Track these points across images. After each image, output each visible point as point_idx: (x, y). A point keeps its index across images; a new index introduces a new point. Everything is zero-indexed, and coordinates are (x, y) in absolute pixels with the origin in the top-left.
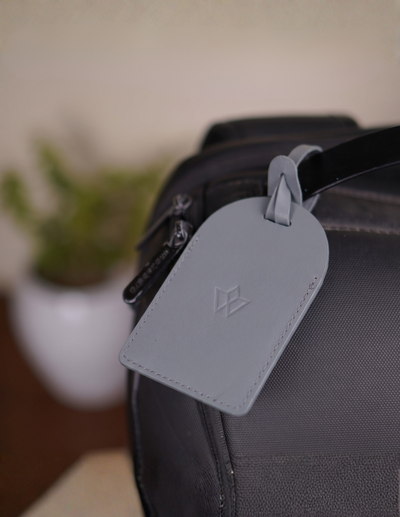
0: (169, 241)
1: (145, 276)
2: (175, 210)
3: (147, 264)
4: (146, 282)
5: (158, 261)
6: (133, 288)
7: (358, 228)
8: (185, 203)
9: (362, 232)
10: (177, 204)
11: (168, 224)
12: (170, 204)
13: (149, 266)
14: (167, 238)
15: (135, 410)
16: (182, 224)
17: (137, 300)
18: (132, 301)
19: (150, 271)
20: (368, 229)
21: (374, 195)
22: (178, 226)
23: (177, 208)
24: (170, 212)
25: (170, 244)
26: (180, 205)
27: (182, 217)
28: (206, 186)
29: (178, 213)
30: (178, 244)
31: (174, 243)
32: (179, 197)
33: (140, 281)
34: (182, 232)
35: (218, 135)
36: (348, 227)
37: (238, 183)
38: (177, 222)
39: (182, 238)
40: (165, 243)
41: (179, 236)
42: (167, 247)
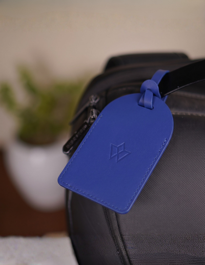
0: (87, 119)
1: (74, 139)
2: (90, 104)
3: (76, 132)
4: (75, 142)
5: (81, 131)
6: (68, 145)
7: (189, 113)
8: (96, 99)
9: (192, 115)
10: (92, 100)
11: (87, 111)
12: (88, 100)
13: (76, 134)
14: (86, 118)
16: (94, 111)
17: (70, 152)
18: (68, 152)
19: (77, 136)
20: (195, 113)
21: (198, 96)
22: (92, 112)
23: (92, 102)
24: (87, 105)
25: (88, 122)
26: (93, 101)
27: (94, 107)
28: (107, 91)
29: (92, 105)
30: (92, 121)
31: (90, 121)
32: (92, 96)
33: (72, 142)
34: (94, 115)
35: (114, 63)
36: (184, 113)
37: (124, 89)
38: (91, 110)
39: (94, 119)
40: (85, 121)
41: (92, 117)
42: (86, 123)
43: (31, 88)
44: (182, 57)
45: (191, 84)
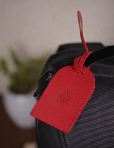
0: (47, 79)
1: (40, 90)
2: (49, 70)
3: (41, 86)
4: (40, 91)
5: (44, 85)
6: (36, 93)
7: (103, 76)
8: (52, 68)
10: (49, 68)
11: (47, 75)
12: (47, 68)
13: (41, 87)
14: (47, 78)
15: (38, 130)
16: (51, 74)
17: (38, 97)
18: (37, 97)
21: (108, 66)
23: (49, 69)
24: (47, 71)
25: (47, 80)
26: (50, 69)
28: (58, 63)
30: (49, 80)
31: (48, 79)
32: (50, 66)
33: (39, 91)
34: (51, 77)
35: (62, 48)
36: (100, 75)
38: (49, 74)
39: (51, 79)
40: (46, 80)
41: (50, 78)
42: (46, 81)
43: (17, 62)
44: (100, 45)
45: (103, 59)
